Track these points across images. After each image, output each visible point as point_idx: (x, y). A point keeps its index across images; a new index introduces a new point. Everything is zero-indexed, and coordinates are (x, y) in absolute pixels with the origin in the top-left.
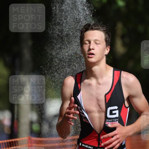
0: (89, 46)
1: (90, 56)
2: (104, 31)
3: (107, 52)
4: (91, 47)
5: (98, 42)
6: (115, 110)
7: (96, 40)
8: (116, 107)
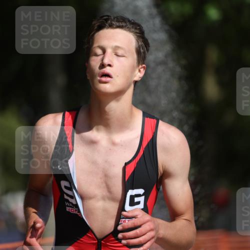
0: (102, 60)
1: (104, 79)
4: (107, 61)
8: (141, 191)
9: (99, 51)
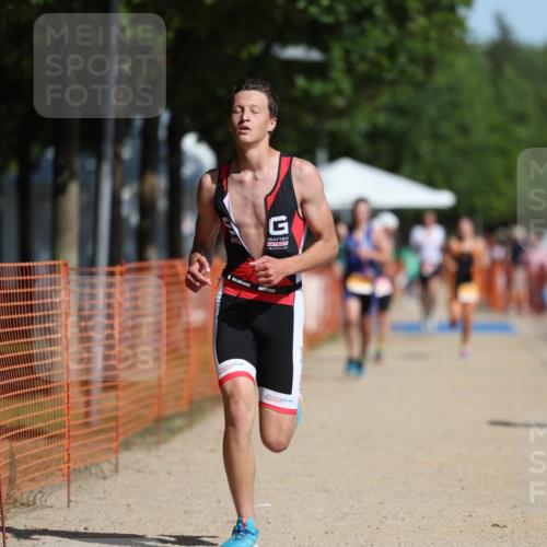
0: (242, 116)
1: (243, 131)
2: (266, 92)
3: (271, 127)
4: (245, 117)
5: (256, 110)
6: (282, 222)
7: (253, 106)
8: (284, 218)
9: (239, 110)
